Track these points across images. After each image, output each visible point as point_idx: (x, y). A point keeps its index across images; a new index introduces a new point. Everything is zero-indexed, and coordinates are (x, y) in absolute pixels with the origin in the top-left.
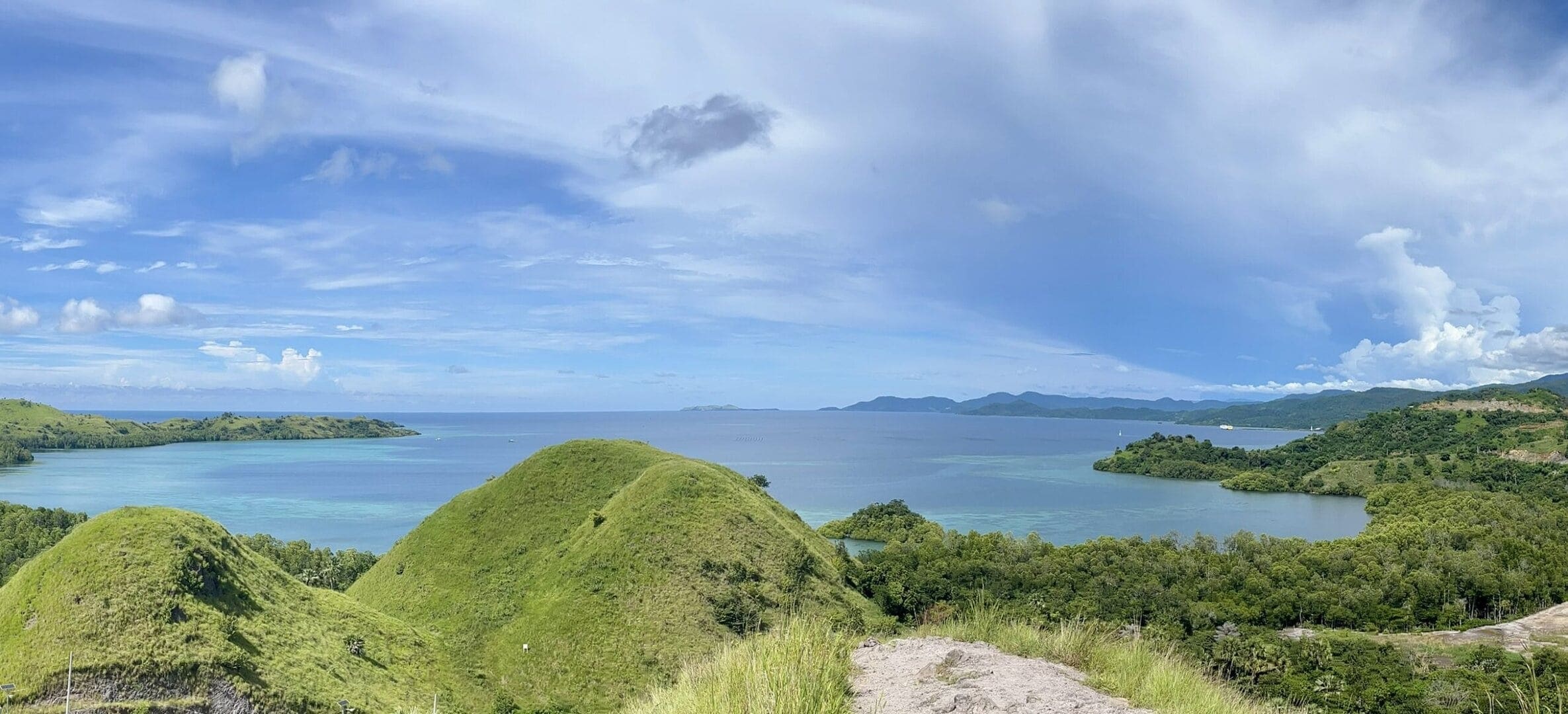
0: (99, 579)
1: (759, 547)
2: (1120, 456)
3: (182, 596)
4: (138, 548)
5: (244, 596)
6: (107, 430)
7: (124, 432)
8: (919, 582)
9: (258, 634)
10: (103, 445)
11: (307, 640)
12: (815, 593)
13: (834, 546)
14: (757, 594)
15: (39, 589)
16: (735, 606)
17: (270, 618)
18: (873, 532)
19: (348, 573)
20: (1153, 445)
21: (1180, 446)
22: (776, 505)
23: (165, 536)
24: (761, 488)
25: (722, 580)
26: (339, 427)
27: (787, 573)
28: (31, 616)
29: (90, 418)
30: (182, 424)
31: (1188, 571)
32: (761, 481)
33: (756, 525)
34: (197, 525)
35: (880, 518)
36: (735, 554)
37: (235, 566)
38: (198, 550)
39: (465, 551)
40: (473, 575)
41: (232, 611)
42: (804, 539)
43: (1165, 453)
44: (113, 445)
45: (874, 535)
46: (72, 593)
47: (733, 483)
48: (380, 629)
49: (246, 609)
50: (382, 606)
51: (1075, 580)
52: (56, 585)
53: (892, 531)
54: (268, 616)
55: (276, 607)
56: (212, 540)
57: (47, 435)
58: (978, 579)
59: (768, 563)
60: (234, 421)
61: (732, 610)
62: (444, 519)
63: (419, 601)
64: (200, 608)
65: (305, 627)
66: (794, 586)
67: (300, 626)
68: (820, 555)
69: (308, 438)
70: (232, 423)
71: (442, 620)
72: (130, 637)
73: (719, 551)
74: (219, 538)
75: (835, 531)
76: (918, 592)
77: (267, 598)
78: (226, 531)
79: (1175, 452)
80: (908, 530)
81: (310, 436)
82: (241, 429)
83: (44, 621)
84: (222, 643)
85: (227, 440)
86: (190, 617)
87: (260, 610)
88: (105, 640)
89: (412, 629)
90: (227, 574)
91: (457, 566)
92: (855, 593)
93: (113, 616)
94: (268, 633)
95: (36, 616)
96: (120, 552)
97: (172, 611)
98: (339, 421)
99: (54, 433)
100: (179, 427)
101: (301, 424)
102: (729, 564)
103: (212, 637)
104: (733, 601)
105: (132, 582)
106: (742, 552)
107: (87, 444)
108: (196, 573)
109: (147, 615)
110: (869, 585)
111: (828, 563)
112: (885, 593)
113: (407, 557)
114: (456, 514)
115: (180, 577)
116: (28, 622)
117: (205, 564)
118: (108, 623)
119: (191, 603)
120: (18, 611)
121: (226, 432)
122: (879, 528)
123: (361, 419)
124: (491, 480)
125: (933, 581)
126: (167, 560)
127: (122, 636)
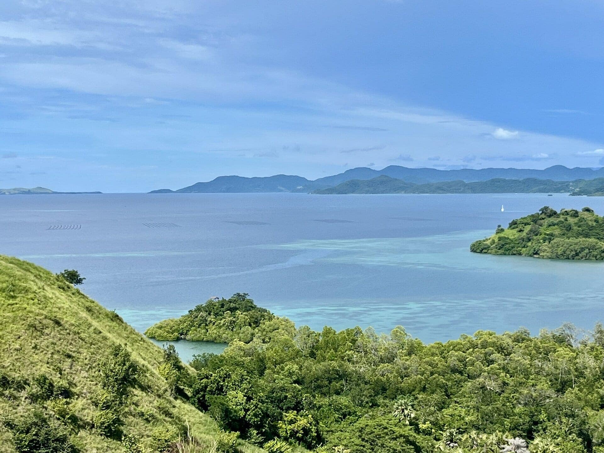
1: (69, 356)
2: (502, 235)
8: (263, 390)
12: (139, 409)
13: (162, 351)
14: (68, 414)
16: (39, 430)
18: (213, 331)
20: (542, 221)
21: (576, 221)
22: (92, 305)
24: (72, 285)
25: (23, 399)
27: (104, 386)
31: (587, 372)
32: (73, 277)
33: (66, 330)
35: (221, 315)
36: (38, 367)
42: (126, 344)
43: (557, 231)
45: (214, 336)
47: (37, 280)
51: (450, 384)
53: (234, 330)
58: (334, 383)
59: (81, 375)
61: (34, 435)
66: (113, 401)
68: (146, 363)
73: (18, 364)
75: (168, 332)
76: (263, 402)
79: (569, 228)
80: (254, 328)
92: (187, 407)
102: (31, 379)
104: (36, 424)
106: (48, 363)
110: (204, 396)
111: (155, 371)
112: (223, 404)
122: (220, 327)
125: (280, 388)
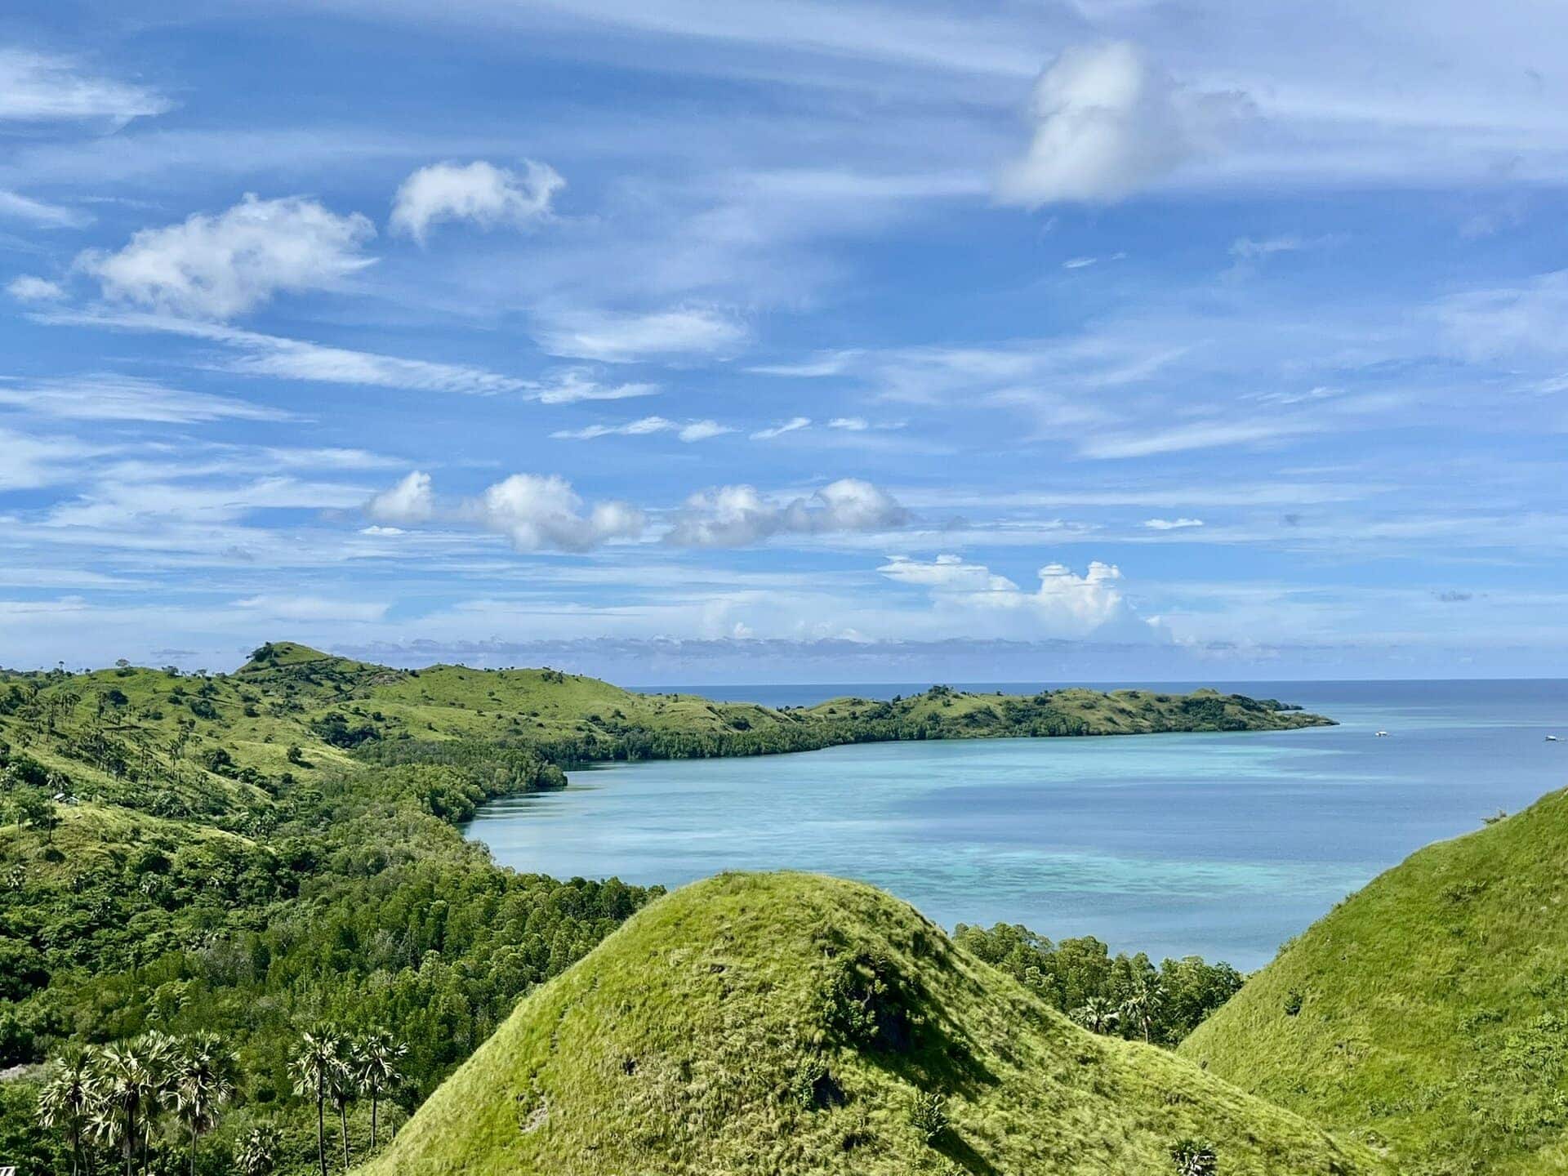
0: (671, 1021)
3: (836, 1054)
4: (748, 956)
5: (960, 1054)
6: (707, 724)
7: (742, 725)
9: (990, 1133)
10: (702, 751)
11: (1091, 1147)
15: (553, 1047)
17: (1014, 1099)
19: (1183, 1006)
23: (799, 931)
26: (1162, 710)
28: (536, 1104)
29: (676, 701)
30: (853, 709)
34: (863, 908)
37: (941, 990)
38: (864, 959)
39: (1441, 971)
40: (1462, 1026)
41: (937, 1082)
44: (722, 750)
46: (617, 1054)
48: (1250, 1130)
49: (964, 1080)
50: (1256, 1081)
52: (586, 1035)
54: (1009, 1094)
55: (1025, 1075)
56: (894, 937)
57: (594, 734)
60: (953, 700)
62: (1388, 901)
63: (1338, 1074)
64: (871, 1077)
65: (1088, 1120)
67: (1078, 1117)
69: (1100, 734)
70: (949, 705)
71: (1391, 1121)
72: (733, 1141)
74: (907, 933)
77: (1007, 1057)
78: (922, 918)
81: (1102, 729)
82: (966, 716)
83: (561, 1112)
84: (916, 1150)
85: (939, 738)
86: (852, 1097)
87: (994, 1081)
88: (682, 1149)
89: (1324, 1137)
90: (926, 1007)
91: (1423, 1005)
93: (699, 1098)
94: (1011, 1130)
95: (547, 1103)
96: (713, 966)
97: (815, 1084)
98: (1160, 700)
99: (608, 731)
100: (846, 714)
101: (1084, 707)
103: (896, 1139)
105: (736, 1026)
107: (672, 751)
108: (863, 1005)
109: (766, 1094)
113: (1307, 978)
114: (1414, 892)
115: (830, 1014)
116: (532, 1115)
117: (880, 987)
118: (689, 1113)
119: (854, 1068)
120: (511, 1094)
121: (938, 722)
123: (1207, 695)
124: (1496, 820)
126: (805, 979)
127: (716, 1140)
